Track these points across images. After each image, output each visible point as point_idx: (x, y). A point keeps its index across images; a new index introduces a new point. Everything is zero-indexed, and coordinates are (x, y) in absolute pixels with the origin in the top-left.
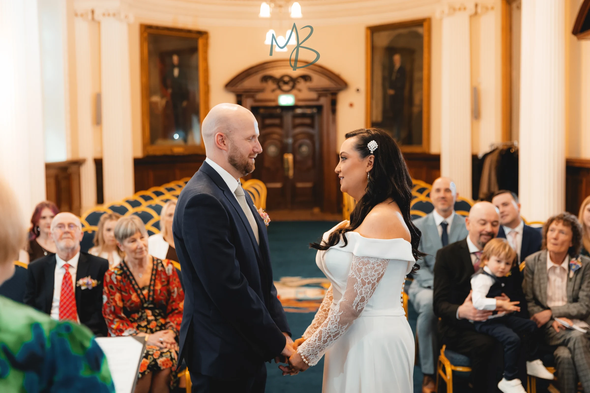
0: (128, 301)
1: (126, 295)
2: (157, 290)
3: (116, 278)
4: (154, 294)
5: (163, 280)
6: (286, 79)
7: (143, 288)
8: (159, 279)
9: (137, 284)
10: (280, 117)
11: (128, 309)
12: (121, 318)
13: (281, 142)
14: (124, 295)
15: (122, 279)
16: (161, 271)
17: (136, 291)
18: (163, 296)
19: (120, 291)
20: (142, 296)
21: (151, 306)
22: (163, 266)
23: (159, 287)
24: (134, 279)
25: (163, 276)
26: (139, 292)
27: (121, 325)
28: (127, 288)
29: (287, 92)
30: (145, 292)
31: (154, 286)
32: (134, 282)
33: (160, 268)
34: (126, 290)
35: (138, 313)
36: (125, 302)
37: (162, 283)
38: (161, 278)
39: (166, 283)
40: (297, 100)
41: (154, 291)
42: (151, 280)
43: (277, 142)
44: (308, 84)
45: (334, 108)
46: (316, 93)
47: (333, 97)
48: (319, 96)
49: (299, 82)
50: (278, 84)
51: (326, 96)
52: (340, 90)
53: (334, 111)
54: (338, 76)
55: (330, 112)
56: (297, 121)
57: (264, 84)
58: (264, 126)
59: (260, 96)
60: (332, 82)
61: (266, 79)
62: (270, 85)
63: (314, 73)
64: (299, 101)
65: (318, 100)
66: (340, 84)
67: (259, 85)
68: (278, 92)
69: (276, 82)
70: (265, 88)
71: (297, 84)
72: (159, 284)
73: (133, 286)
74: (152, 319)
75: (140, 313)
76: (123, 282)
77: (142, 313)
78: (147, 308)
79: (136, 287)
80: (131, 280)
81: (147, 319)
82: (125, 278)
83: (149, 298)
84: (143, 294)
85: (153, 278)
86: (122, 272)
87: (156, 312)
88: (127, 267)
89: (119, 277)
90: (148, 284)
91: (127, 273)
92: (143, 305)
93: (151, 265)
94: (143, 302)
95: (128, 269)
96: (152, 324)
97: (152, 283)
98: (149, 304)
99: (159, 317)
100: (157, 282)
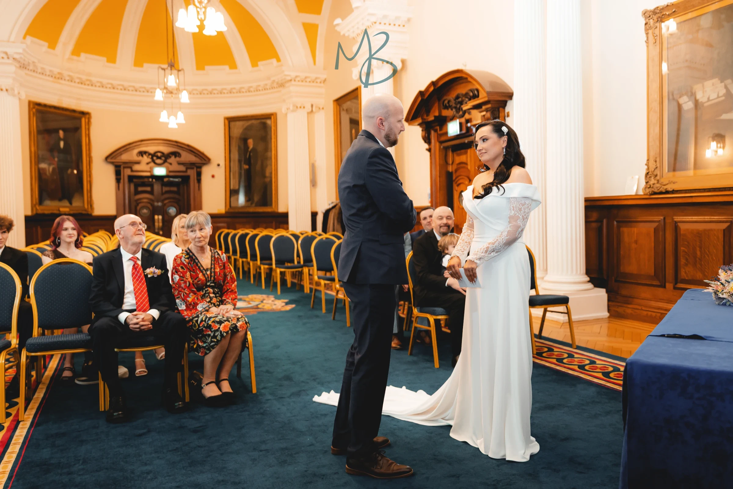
0: (196, 280)
1: (194, 274)
2: (217, 272)
3: (185, 260)
4: (215, 275)
5: (221, 265)
6: (159, 154)
7: (206, 270)
8: (217, 263)
9: (202, 267)
10: (151, 186)
11: (197, 286)
12: (195, 293)
13: (152, 205)
14: (192, 274)
15: (189, 261)
16: (218, 257)
17: (202, 272)
18: (221, 277)
20: (206, 276)
21: (213, 284)
22: (218, 254)
23: (218, 270)
24: (199, 261)
25: (220, 262)
26: (204, 272)
28: (194, 268)
29: (159, 165)
30: (208, 273)
31: (214, 269)
32: (199, 265)
33: (217, 256)
34: (194, 270)
36: (194, 280)
38: (219, 264)
39: (222, 267)
40: (169, 171)
41: (215, 272)
42: (211, 265)
43: (149, 205)
44: (177, 159)
45: (199, 178)
46: (184, 166)
47: (198, 170)
48: (187, 169)
49: (170, 157)
50: (152, 158)
51: (193, 168)
52: (204, 164)
53: (199, 181)
54: (203, 154)
55: (196, 181)
56: (165, 189)
57: (140, 158)
58: (137, 193)
59: (136, 167)
60: (198, 158)
61: (141, 153)
62: (146, 159)
63: (184, 150)
64: (170, 172)
65: (186, 171)
66: (204, 160)
67: (136, 158)
68: (152, 164)
69: (150, 156)
70: (140, 161)
71: (168, 159)
72: (218, 268)
73: (199, 268)
74: (213, 297)
75: (204, 291)
76: (190, 264)
77: (206, 291)
78: (209, 286)
79: (202, 269)
80: (197, 263)
81: (209, 295)
82: (191, 261)
83: (211, 278)
84: (207, 274)
85: (213, 262)
86: (188, 256)
87: (215, 291)
88: (192, 252)
89: (187, 260)
90: (209, 267)
91: (193, 257)
92: (207, 283)
93: (210, 253)
94: (207, 281)
95: (193, 254)
96: (214, 300)
97: (213, 266)
98: (211, 283)
99: (217, 295)
100: (216, 266)
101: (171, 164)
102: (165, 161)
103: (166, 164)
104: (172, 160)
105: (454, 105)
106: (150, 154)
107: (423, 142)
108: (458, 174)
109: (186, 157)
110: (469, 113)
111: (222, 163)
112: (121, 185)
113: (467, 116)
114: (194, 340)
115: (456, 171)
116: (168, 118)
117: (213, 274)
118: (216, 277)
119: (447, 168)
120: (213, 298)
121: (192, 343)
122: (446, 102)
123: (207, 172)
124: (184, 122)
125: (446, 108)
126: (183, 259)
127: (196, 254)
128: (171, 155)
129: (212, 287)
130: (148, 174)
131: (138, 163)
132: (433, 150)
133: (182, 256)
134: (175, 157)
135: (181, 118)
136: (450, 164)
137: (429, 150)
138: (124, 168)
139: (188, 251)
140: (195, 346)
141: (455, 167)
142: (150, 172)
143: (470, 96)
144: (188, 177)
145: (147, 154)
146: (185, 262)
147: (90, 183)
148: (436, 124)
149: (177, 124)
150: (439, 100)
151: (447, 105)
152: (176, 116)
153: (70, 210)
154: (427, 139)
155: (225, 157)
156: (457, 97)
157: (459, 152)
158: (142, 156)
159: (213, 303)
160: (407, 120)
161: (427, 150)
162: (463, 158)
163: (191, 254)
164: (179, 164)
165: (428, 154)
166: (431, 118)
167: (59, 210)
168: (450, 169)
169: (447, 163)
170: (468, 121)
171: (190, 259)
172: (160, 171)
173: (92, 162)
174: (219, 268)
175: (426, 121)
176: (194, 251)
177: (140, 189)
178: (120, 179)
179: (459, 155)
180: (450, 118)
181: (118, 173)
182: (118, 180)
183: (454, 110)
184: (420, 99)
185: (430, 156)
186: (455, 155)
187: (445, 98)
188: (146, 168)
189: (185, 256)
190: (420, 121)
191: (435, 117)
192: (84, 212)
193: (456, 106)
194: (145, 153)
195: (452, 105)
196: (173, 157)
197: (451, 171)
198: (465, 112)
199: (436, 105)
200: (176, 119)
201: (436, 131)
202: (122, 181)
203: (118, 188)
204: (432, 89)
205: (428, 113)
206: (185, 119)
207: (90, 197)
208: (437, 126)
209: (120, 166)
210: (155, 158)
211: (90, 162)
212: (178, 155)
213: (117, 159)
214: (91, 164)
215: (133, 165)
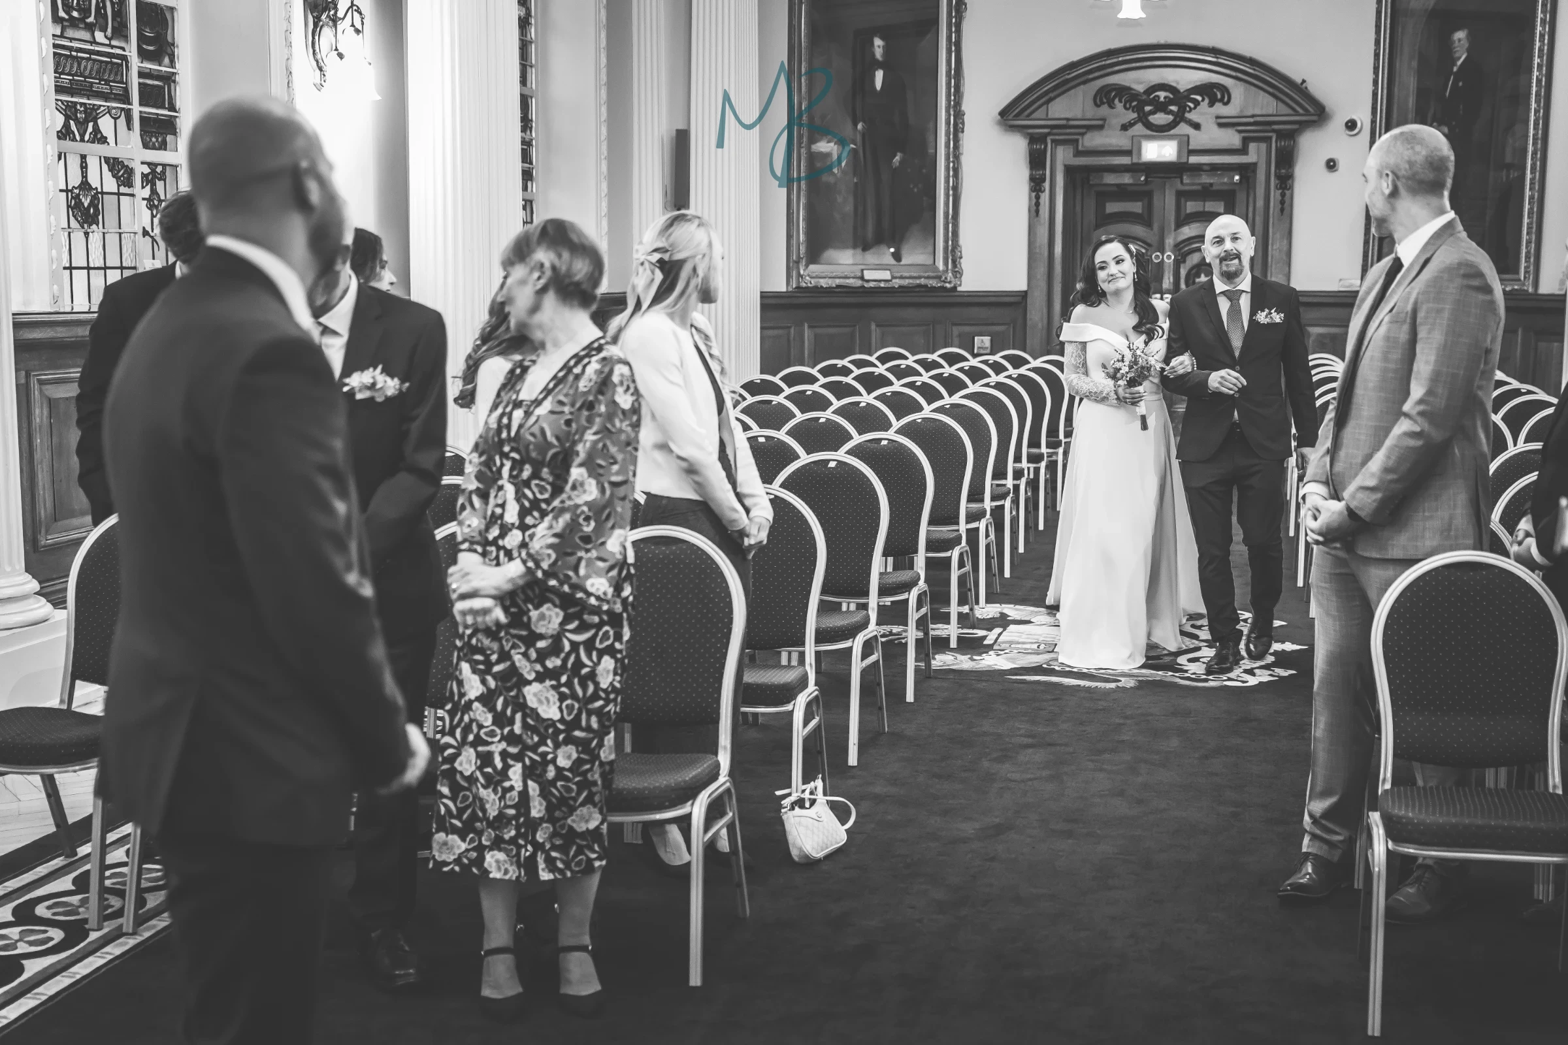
6: (1162, 96)
29: (1160, 132)
40: (1185, 150)
44: (1220, 109)
45: (1285, 173)
46: (1240, 132)
47: (1286, 144)
48: (1246, 141)
49: (1197, 103)
50: (1139, 109)
51: (1267, 140)
52: (1304, 126)
53: (1285, 181)
54: (1305, 91)
55: (1275, 184)
56: (1187, 207)
57: (1104, 110)
59: (1093, 140)
60: (1286, 103)
61: (1106, 96)
62: (1121, 113)
63: (1238, 79)
64: (1190, 152)
65: (1243, 151)
66: (1305, 110)
67: (1091, 111)
68: (1139, 129)
69: (1134, 103)
70: (1104, 120)
71: (1191, 109)
101: (1197, 126)
102: (1179, 118)
103: (1183, 129)
104: (1203, 113)
106: (1134, 96)
109: (1246, 101)
111: (1363, 120)
112: (1045, 198)
123: (1311, 151)
128: (1199, 98)
130: (1125, 160)
131: (1098, 126)
134: (1212, 102)
138: (1056, 143)
142: (1129, 153)
144: (1253, 168)
145: (1126, 97)
147: (955, 192)
153: (893, 277)
155: (1375, 96)
158: (1110, 104)
164: (1223, 123)
167: (862, 278)
172: (1160, 150)
173: (963, 129)
177: (1112, 207)
178: (1042, 178)
181: (1036, 161)
182: (1036, 184)
188: (1120, 140)
192: (933, 283)
194: (1119, 91)
196: (1205, 104)
202: (1047, 185)
203: (1036, 207)
207: (954, 235)
209: (1042, 139)
210: (1148, 108)
211: (957, 129)
212: (1219, 96)
213: (1033, 116)
214: (960, 135)
215: (1083, 134)
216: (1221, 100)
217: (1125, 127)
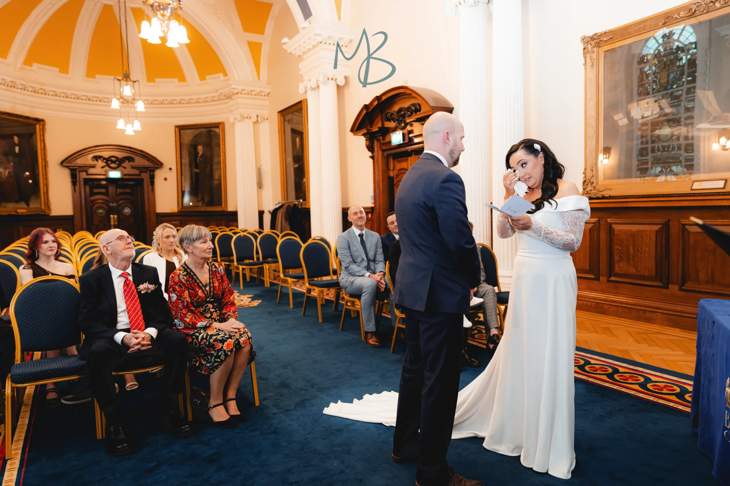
0: (195, 298)
1: (193, 292)
2: (216, 287)
3: (183, 278)
4: (214, 290)
5: (219, 278)
6: (113, 159)
7: (205, 286)
8: (215, 277)
9: (201, 283)
10: (106, 188)
11: (195, 304)
12: (193, 312)
13: (108, 206)
14: (191, 292)
15: (187, 278)
16: (215, 270)
18: (220, 291)
19: (188, 289)
20: (206, 292)
22: (216, 267)
25: (218, 275)
26: (204, 289)
27: (193, 318)
28: (193, 286)
29: (114, 169)
30: (208, 288)
31: (213, 284)
32: (198, 281)
33: (214, 270)
34: (193, 287)
35: (202, 307)
36: (192, 298)
37: (218, 280)
38: (217, 277)
39: (220, 281)
40: (123, 174)
41: (214, 287)
43: (104, 206)
44: (131, 163)
45: (152, 181)
46: (138, 170)
47: (151, 173)
48: (141, 172)
49: (124, 162)
50: (106, 162)
51: (146, 172)
52: (157, 168)
53: (152, 183)
54: (155, 158)
55: (149, 184)
56: (119, 191)
57: (95, 162)
58: (92, 194)
59: (92, 171)
60: (151, 162)
61: (96, 158)
62: (100, 163)
63: (137, 155)
64: (125, 175)
65: (140, 175)
66: (157, 164)
67: (91, 162)
68: (107, 168)
69: (105, 161)
70: (95, 165)
71: (122, 163)
72: (216, 282)
73: (198, 284)
74: (213, 311)
75: (204, 307)
76: (189, 281)
77: (206, 307)
78: (209, 302)
79: (201, 285)
80: (195, 280)
81: (210, 311)
82: (190, 277)
83: (210, 294)
84: (207, 291)
85: (211, 277)
86: (186, 273)
87: (215, 305)
88: (189, 269)
89: (185, 278)
90: (208, 282)
91: (191, 274)
92: (207, 299)
93: (208, 267)
94: (206, 297)
95: (191, 271)
96: (215, 315)
97: (211, 281)
98: (210, 299)
99: (217, 309)
100: (214, 280)
101: (125, 168)
102: (119, 166)
103: (120, 168)
104: (126, 164)
105: (396, 118)
106: (105, 159)
107: (366, 150)
108: (399, 178)
109: (139, 161)
110: (411, 125)
111: (174, 168)
112: (77, 188)
113: (409, 128)
114: (196, 358)
115: (397, 176)
116: (125, 126)
117: (212, 290)
118: (215, 292)
119: (389, 173)
120: (213, 313)
121: (194, 361)
122: (389, 114)
123: (159, 175)
124: (140, 129)
125: (389, 120)
126: (181, 277)
127: (193, 270)
128: (125, 160)
129: (212, 303)
130: (103, 177)
131: (93, 167)
132: (376, 158)
133: (180, 273)
134: (129, 161)
135: (137, 126)
136: (391, 170)
137: (372, 157)
138: (80, 171)
139: (186, 267)
140: (197, 365)
141: (396, 172)
142: (105, 175)
143: (412, 110)
144: (142, 180)
145: (102, 159)
146: (183, 280)
147: (47, 186)
148: (380, 134)
149: (134, 131)
150: (382, 113)
151: (390, 117)
152: (132, 124)
153: (28, 212)
154: (370, 148)
155: (177, 161)
156: (400, 110)
157: (400, 159)
158: (97, 160)
159: (214, 318)
160: (352, 130)
161: (370, 157)
162: (404, 165)
163: (189, 270)
164: (133, 168)
165: (371, 160)
166: (375, 129)
167: (16, 212)
168: (392, 174)
169: (388, 169)
170: (411, 132)
171: (188, 276)
172: (115, 174)
173: (48, 167)
174: (218, 282)
175: (371, 131)
176: (191, 266)
177: (96, 191)
178: (76, 182)
179: (399, 162)
180: (393, 129)
181: (74, 177)
182: (74, 183)
183: (397, 122)
184: (365, 112)
185: (374, 162)
186: (396, 162)
187: (388, 111)
188: (101, 171)
189: (183, 272)
190: (365, 131)
191: (379, 128)
192: (41, 213)
193: (398, 118)
194: (100, 157)
195: (394, 118)
196: (127, 162)
197: (392, 176)
198: (406, 124)
199: (379, 117)
200: (133, 127)
201: (379, 140)
202: (78, 184)
203: (74, 190)
204: (376, 103)
205: (372, 124)
206: (141, 127)
207: (48, 198)
208: (379, 136)
209: (75, 170)
210: (109, 162)
211: (46, 166)
212: (131, 160)
213: (73, 163)
214: (47, 168)
215: (88, 169)
216: (132, 161)
217: (103, 167)
